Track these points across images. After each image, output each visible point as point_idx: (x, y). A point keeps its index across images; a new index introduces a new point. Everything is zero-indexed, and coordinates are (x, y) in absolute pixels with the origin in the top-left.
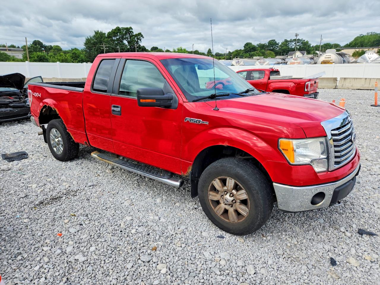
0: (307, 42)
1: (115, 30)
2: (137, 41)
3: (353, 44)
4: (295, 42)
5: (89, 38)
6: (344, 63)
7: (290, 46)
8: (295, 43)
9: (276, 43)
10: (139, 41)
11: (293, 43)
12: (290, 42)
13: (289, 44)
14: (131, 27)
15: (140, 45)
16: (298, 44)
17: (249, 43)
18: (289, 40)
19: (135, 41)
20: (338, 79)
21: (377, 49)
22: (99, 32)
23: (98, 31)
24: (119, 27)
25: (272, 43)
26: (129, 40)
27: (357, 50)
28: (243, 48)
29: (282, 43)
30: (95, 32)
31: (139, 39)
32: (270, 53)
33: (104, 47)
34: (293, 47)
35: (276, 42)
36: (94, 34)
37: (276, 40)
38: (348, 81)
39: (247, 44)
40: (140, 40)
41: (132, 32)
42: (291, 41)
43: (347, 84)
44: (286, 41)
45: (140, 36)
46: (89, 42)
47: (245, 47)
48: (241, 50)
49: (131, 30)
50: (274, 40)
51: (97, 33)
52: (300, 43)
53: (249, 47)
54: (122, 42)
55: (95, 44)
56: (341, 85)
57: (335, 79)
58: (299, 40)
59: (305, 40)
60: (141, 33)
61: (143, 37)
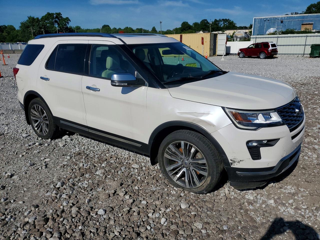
1: (47, 15)
2: (65, 24)
5: (23, 22)
7: (219, 25)
8: (224, 22)
14: (60, 13)
15: (67, 27)
16: (225, 23)
17: (186, 22)
18: (218, 19)
19: (64, 24)
22: (32, 17)
25: (204, 23)
28: (181, 26)
29: (212, 23)
30: (28, 17)
33: (32, 30)
34: (222, 26)
35: (207, 22)
36: (27, 19)
37: (207, 20)
39: (184, 23)
40: (68, 23)
41: (61, 16)
42: (220, 21)
45: (67, 20)
48: (179, 28)
51: (30, 18)
52: (227, 23)
53: (185, 26)
58: (227, 20)
59: (230, 21)
60: (68, 18)
61: (70, 21)
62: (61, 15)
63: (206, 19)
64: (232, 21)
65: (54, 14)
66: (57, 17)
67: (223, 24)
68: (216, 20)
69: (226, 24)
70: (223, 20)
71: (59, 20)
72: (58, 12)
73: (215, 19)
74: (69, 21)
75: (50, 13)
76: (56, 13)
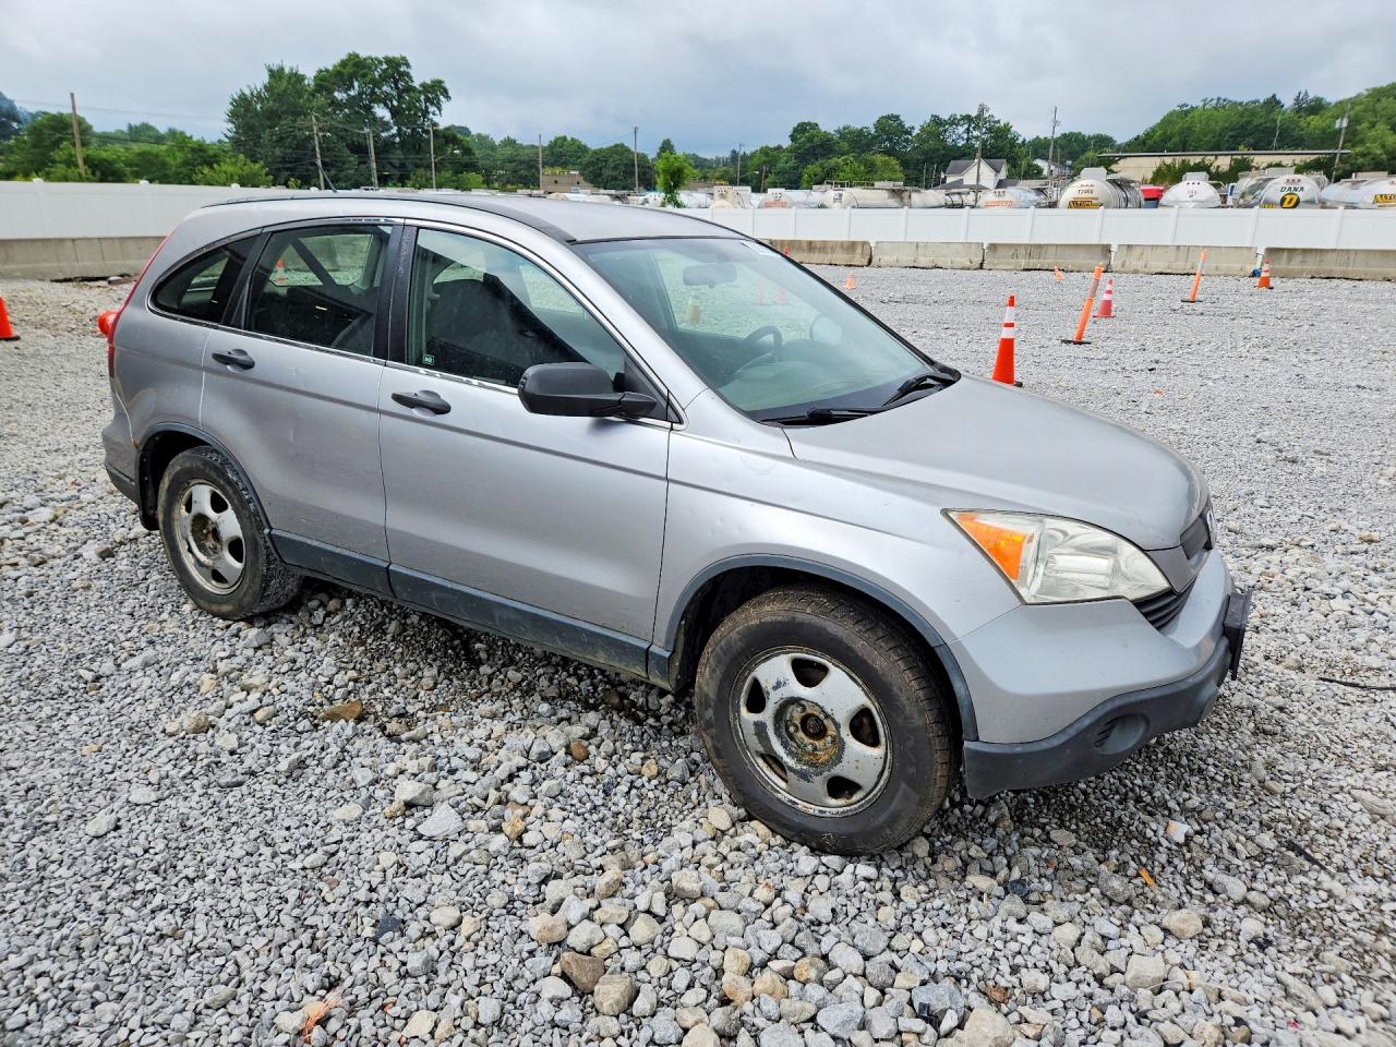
0: (1007, 128)
1: (344, 64)
2: (427, 110)
3: (1157, 137)
4: (966, 126)
5: (247, 92)
6: (1126, 207)
7: (950, 140)
8: (968, 129)
9: (903, 127)
10: (432, 109)
11: (961, 129)
12: (951, 125)
13: (945, 131)
14: (404, 59)
15: (435, 124)
16: (976, 133)
17: (809, 124)
18: (945, 116)
19: (420, 108)
20: (1114, 249)
21: (1229, 158)
22: (287, 71)
23: (282, 69)
24: (357, 56)
25: (890, 128)
26: (395, 103)
27: (1168, 160)
28: (786, 143)
29: (923, 129)
30: (271, 71)
31: (432, 104)
32: (886, 163)
33: (315, 128)
34: (961, 143)
35: (901, 125)
37: (902, 118)
38: (1136, 252)
39: (801, 129)
40: (438, 106)
41: (408, 74)
42: (954, 122)
43: (1134, 262)
44: (937, 121)
45: (436, 91)
46: (247, 110)
47: (793, 137)
48: (779, 148)
49: (403, 69)
50: (897, 117)
51: (276, 74)
52: (984, 130)
53: (810, 140)
54: (368, 109)
55: (272, 116)
56: (1120, 262)
57: (1107, 249)
58: (981, 119)
59: (998, 122)
60: (440, 82)
61: (448, 97)
62: (408, 65)
63: (896, 113)
65: (380, 62)
67: (965, 136)
69: (977, 138)
70: (968, 118)
72: (395, 54)
74: (441, 97)
75: (363, 54)
76: (389, 61)
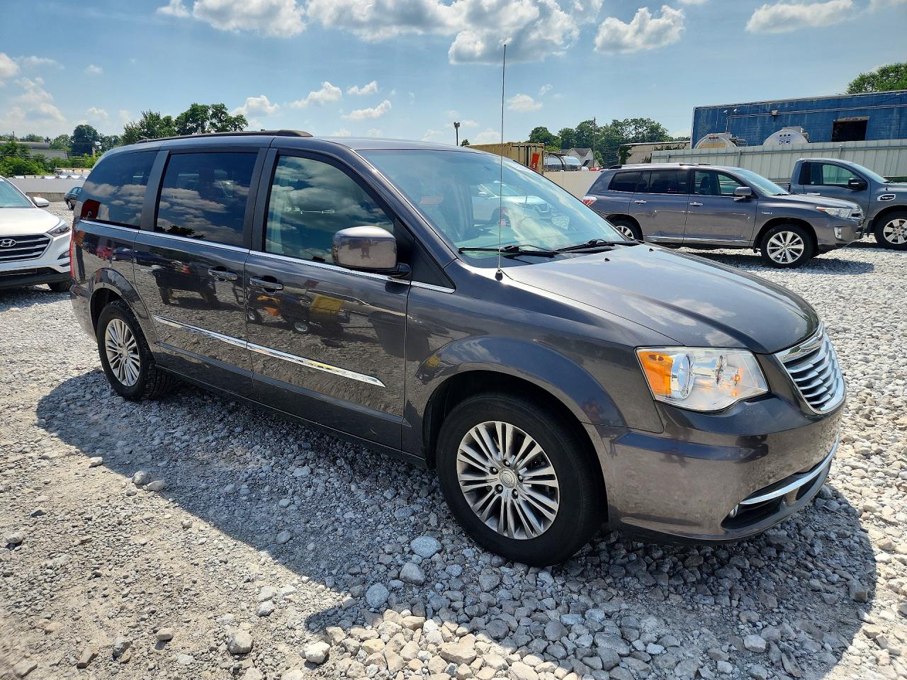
1: (192, 109)
5: (130, 125)
7: (624, 134)
8: (635, 128)
11: (631, 128)
12: (625, 125)
13: (622, 129)
14: (223, 105)
16: (640, 130)
17: (542, 128)
18: (621, 121)
22: (154, 115)
24: (197, 106)
25: (588, 128)
29: (607, 128)
30: (145, 115)
34: (631, 136)
35: (595, 126)
36: (142, 119)
41: (226, 113)
42: (627, 123)
45: (240, 121)
47: (531, 136)
50: (594, 122)
51: (148, 117)
52: (645, 128)
58: (643, 121)
60: (242, 116)
61: (247, 125)
62: (225, 108)
63: (593, 119)
64: (656, 122)
65: (210, 108)
66: (214, 115)
67: (634, 132)
68: (616, 124)
70: (635, 121)
71: (221, 121)
72: (218, 103)
73: (614, 121)
74: (244, 125)
75: (200, 104)
76: (214, 107)
